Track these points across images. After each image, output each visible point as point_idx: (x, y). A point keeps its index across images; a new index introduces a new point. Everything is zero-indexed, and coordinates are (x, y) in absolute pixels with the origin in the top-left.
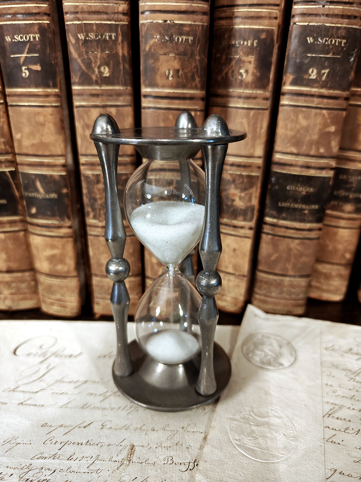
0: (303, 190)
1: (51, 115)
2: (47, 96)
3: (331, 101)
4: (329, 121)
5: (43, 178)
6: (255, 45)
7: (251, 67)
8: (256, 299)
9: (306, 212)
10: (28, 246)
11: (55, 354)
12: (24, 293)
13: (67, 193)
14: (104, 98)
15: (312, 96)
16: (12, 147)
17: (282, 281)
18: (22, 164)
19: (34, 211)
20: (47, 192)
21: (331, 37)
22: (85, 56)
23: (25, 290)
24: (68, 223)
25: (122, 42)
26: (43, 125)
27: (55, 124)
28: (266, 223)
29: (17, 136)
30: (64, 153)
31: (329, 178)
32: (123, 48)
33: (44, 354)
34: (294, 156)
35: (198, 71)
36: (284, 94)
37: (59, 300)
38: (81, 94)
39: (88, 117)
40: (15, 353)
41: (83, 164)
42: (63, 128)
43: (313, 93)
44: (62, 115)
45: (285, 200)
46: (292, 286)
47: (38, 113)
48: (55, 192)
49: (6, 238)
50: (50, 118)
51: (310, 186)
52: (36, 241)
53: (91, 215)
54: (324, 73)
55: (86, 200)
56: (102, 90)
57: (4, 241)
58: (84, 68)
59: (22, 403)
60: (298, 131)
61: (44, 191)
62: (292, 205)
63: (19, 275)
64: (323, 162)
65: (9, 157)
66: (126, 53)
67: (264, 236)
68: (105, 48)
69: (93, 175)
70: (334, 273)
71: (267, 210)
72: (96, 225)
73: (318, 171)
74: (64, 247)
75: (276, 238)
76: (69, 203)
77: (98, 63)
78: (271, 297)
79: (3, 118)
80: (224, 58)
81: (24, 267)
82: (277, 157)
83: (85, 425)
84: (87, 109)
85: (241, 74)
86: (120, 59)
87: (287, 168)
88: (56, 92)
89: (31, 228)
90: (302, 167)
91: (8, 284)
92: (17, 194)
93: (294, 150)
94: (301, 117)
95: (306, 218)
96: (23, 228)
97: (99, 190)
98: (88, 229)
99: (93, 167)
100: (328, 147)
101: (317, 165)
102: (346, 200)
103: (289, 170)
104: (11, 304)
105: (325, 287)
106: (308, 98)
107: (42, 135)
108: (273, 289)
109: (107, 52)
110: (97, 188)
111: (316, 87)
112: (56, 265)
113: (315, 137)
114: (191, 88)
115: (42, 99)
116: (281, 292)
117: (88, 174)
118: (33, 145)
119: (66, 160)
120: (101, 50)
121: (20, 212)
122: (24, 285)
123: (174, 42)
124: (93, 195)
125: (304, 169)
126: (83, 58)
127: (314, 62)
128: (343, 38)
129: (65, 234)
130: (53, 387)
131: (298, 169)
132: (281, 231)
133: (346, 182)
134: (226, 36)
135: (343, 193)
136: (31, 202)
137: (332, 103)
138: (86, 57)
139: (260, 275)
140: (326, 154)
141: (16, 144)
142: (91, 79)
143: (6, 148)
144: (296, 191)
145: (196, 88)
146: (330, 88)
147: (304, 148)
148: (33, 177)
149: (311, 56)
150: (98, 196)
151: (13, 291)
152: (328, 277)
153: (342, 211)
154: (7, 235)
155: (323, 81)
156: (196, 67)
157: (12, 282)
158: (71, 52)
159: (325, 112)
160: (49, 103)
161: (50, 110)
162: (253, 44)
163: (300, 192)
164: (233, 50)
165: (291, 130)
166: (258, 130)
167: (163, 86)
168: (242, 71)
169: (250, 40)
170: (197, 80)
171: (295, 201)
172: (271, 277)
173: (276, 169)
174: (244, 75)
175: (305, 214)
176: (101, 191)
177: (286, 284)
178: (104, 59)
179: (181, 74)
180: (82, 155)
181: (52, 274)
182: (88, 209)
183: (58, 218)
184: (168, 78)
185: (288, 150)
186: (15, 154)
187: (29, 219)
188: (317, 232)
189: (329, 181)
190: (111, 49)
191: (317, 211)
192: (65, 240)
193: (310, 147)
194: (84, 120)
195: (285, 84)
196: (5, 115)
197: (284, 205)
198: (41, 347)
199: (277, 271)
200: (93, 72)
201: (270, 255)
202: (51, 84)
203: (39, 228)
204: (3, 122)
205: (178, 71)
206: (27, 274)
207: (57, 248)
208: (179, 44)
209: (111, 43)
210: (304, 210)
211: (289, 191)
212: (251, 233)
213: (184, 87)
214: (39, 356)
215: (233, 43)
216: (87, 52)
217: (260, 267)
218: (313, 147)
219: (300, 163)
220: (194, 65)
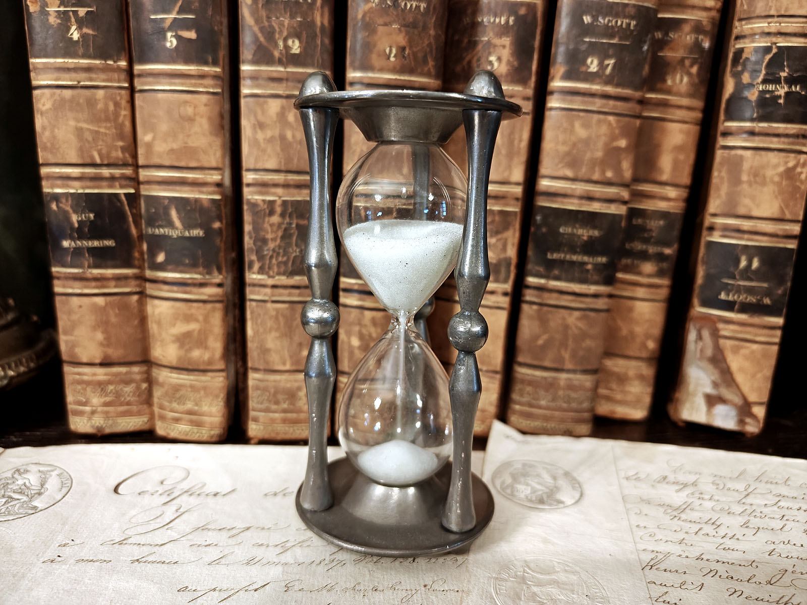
0: (584, 233)
1: (206, 105)
2: (202, 76)
3: (619, 104)
4: (617, 131)
5: (181, 203)
6: (511, 22)
7: (506, 53)
8: (515, 412)
9: (589, 267)
10: (143, 319)
11: (189, 492)
12: (128, 404)
13: (220, 229)
14: (290, 84)
15: (592, 95)
16: (135, 156)
17: (555, 379)
18: (149, 182)
19: (161, 258)
20: (188, 226)
21: (617, 15)
22: (265, 21)
23: (128, 399)
24: (218, 278)
25: (322, 7)
26: (191, 120)
27: (210, 119)
28: (528, 287)
29: (144, 137)
30: (220, 166)
31: (620, 216)
32: (322, 15)
33: (169, 492)
34: (569, 182)
35: (431, 51)
36: (552, 93)
37: (190, 413)
38: (254, 77)
39: (263, 112)
40: (116, 490)
41: (248, 185)
42: (222, 127)
43: (593, 92)
44: (222, 107)
45: (558, 249)
46: (570, 387)
47: (186, 102)
48: (201, 226)
49: (106, 304)
50: (203, 109)
51: (594, 227)
52: (158, 309)
53: (256, 266)
54: (608, 65)
55: (248, 242)
56: (287, 72)
57: (103, 310)
58: (262, 39)
59: (138, 560)
60: (574, 145)
61: (183, 224)
62: (568, 257)
63: (123, 370)
64: (612, 191)
65: (128, 171)
66: (326, 22)
67: (525, 307)
68: (296, 13)
69: (264, 201)
70: (631, 373)
71: (530, 266)
72: (263, 282)
73: (605, 205)
74: (206, 319)
75: (545, 308)
76: (222, 245)
77: (285, 34)
78: (540, 407)
79: (125, 109)
80: (466, 40)
81: (131, 358)
82: (544, 184)
83: (255, 586)
84: (261, 100)
85: (491, 63)
86: (318, 30)
87: (560, 199)
88: (216, 72)
89: (150, 289)
90: (581, 198)
91: (101, 386)
92: (134, 231)
93: (569, 173)
94: (577, 125)
95: (589, 276)
96: (138, 290)
97: (272, 225)
98: (248, 290)
99: (264, 189)
100: (618, 169)
101: (604, 197)
102: (644, 256)
103: (562, 203)
104: (102, 422)
105: (619, 397)
106: (586, 99)
107: (189, 136)
108: (542, 393)
109: (299, 19)
110: (268, 222)
111: (597, 84)
112: (190, 349)
113: (599, 154)
114: (422, 74)
115: (193, 81)
116: (554, 399)
117: (256, 200)
118: (172, 151)
119: (223, 175)
120: (290, 15)
121: (136, 263)
122: (128, 389)
123: (400, 8)
124: (262, 233)
125: (583, 202)
126: (262, 25)
127: (594, 49)
128: (632, 18)
129: (210, 296)
130: (190, 537)
131: (576, 201)
132: (553, 299)
133: (643, 229)
134: (469, 11)
135: (639, 246)
136: (157, 243)
137: (620, 106)
138: (266, 24)
139: (521, 372)
140: (615, 180)
141: (141, 151)
142: (272, 55)
143: (124, 157)
144: (573, 234)
145: (428, 75)
146: (618, 85)
147: (584, 170)
148: (166, 202)
149: (590, 41)
150: (269, 236)
151: (108, 399)
152: (622, 379)
153: (639, 273)
154: (109, 298)
155: (608, 76)
156: (430, 45)
157: (109, 382)
158: (243, 16)
159: (611, 118)
160: (205, 87)
161: (204, 98)
162: (507, 22)
163: (579, 236)
164: (480, 29)
165: (564, 143)
166: (516, 142)
167: (381, 70)
168: (493, 58)
169: (504, 17)
170: (431, 63)
171: (573, 250)
172: (538, 373)
173: (542, 202)
174: (496, 64)
175: (588, 271)
176: (275, 228)
177: (562, 383)
178: (295, 28)
179: (409, 54)
180: (248, 170)
181: (181, 366)
182: (250, 256)
183: (201, 269)
184: (389, 58)
185: (560, 173)
186: (136, 167)
187: (149, 273)
188: (606, 300)
189: (621, 222)
190: (304, 16)
191: (605, 266)
192: (209, 306)
193: (592, 169)
194: (256, 116)
195: (553, 78)
196: (128, 106)
197: (555, 256)
198: (162, 483)
199: (547, 364)
200: (276, 45)
201: (537, 337)
202: (210, 60)
203: (166, 287)
204: (125, 116)
205: (403, 49)
206: (136, 369)
207: (197, 320)
208: (406, 11)
209: (305, 6)
210: (585, 263)
211: (564, 234)
212: (505, 301)
213: (411, 72)
214: (161, 495)
215: (480, 20)
216: (268, 18)
217: (521, 359)
218: (597, 169)
219: (578, 193)
220: (426, 42)
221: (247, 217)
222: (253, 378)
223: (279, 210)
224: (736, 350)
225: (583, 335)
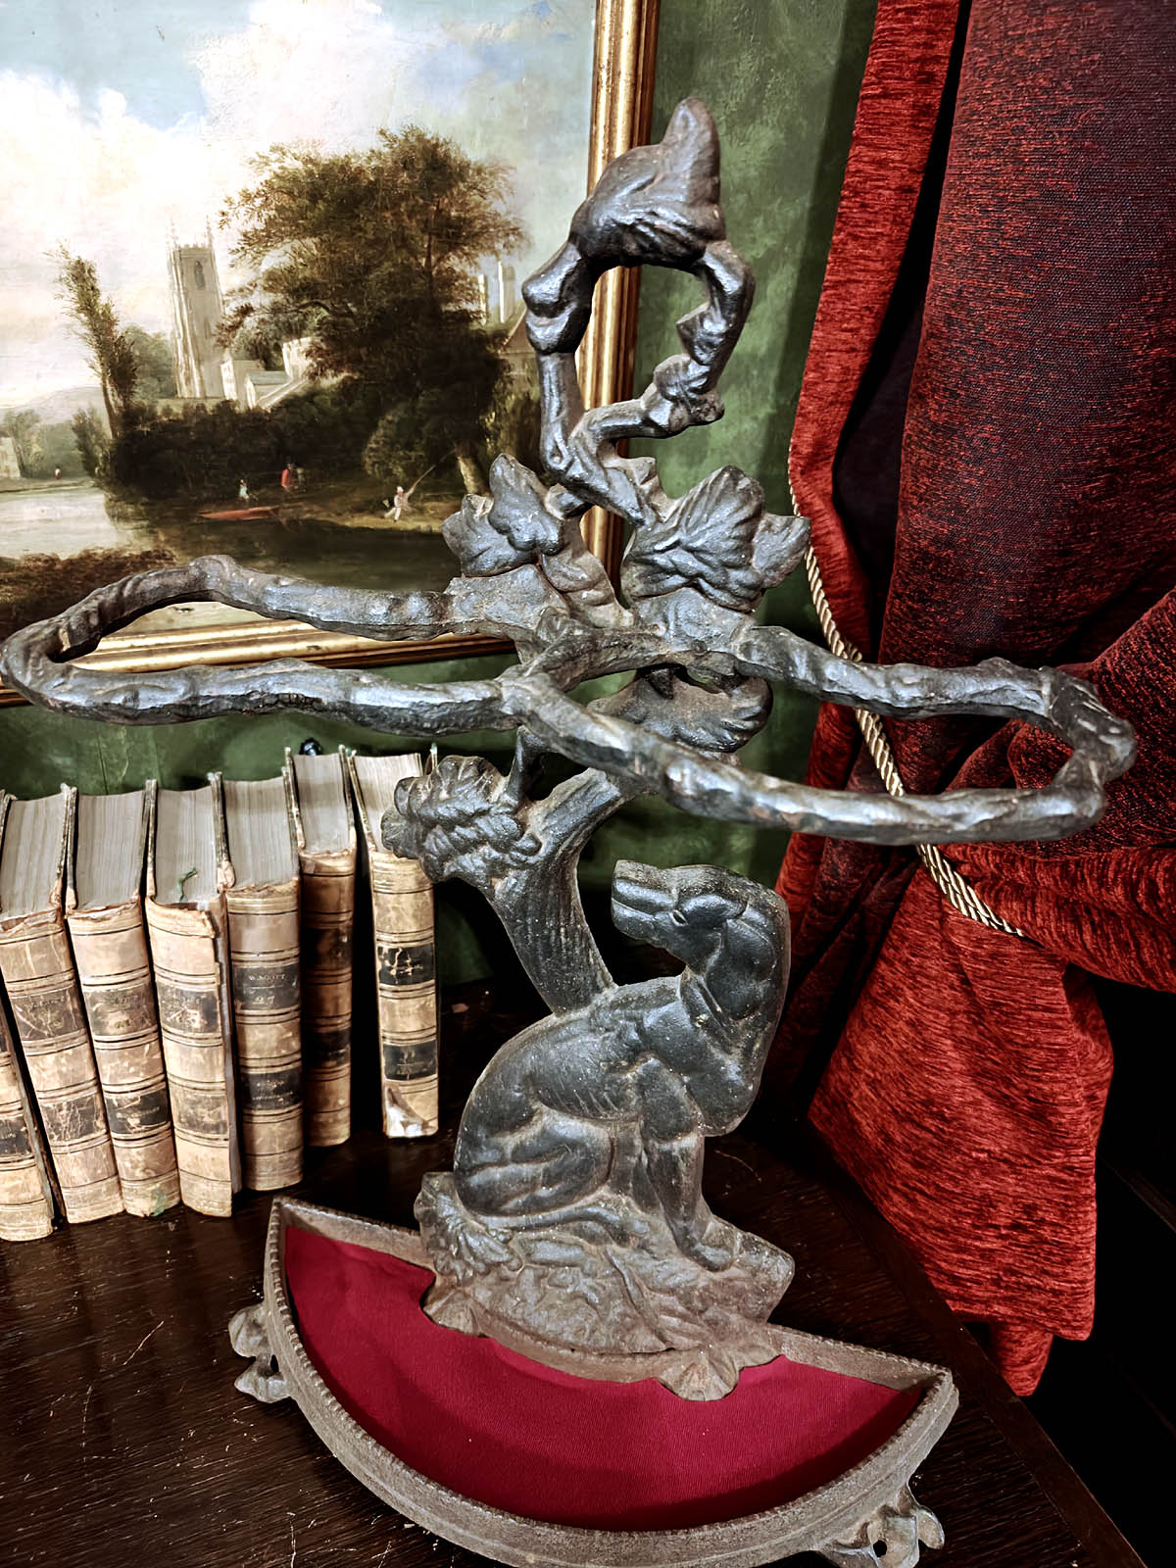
221: (45, 1119)
222: (64, 1192)
223: (65, 1107)
224: (411, 1099)
225: (285, 1134)
